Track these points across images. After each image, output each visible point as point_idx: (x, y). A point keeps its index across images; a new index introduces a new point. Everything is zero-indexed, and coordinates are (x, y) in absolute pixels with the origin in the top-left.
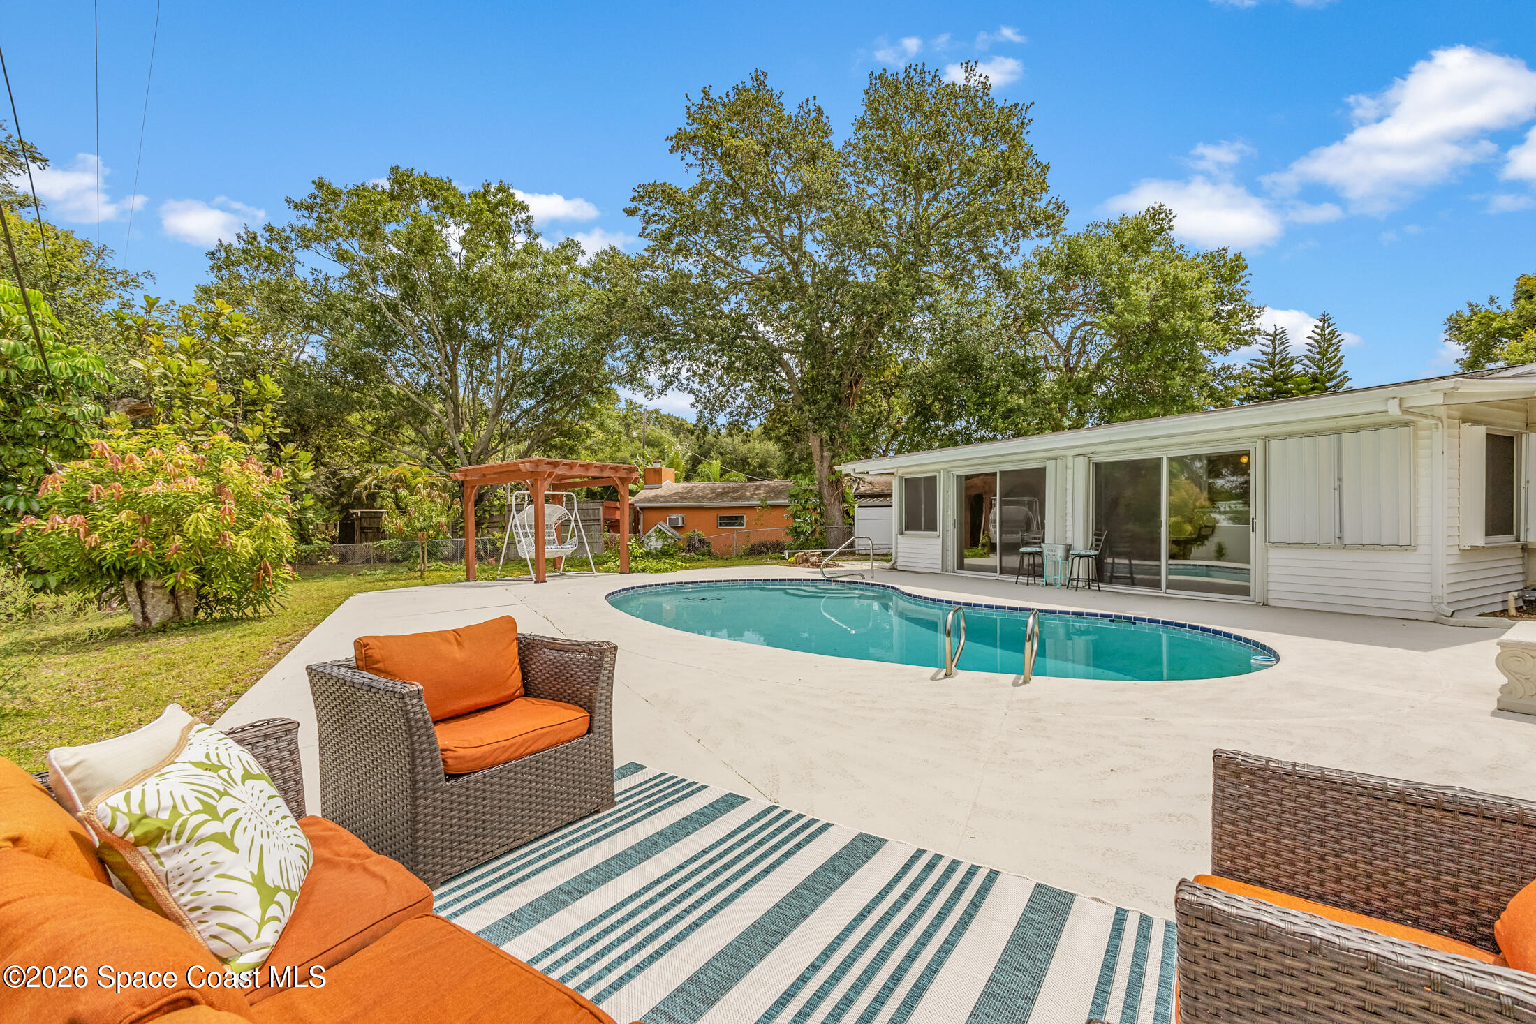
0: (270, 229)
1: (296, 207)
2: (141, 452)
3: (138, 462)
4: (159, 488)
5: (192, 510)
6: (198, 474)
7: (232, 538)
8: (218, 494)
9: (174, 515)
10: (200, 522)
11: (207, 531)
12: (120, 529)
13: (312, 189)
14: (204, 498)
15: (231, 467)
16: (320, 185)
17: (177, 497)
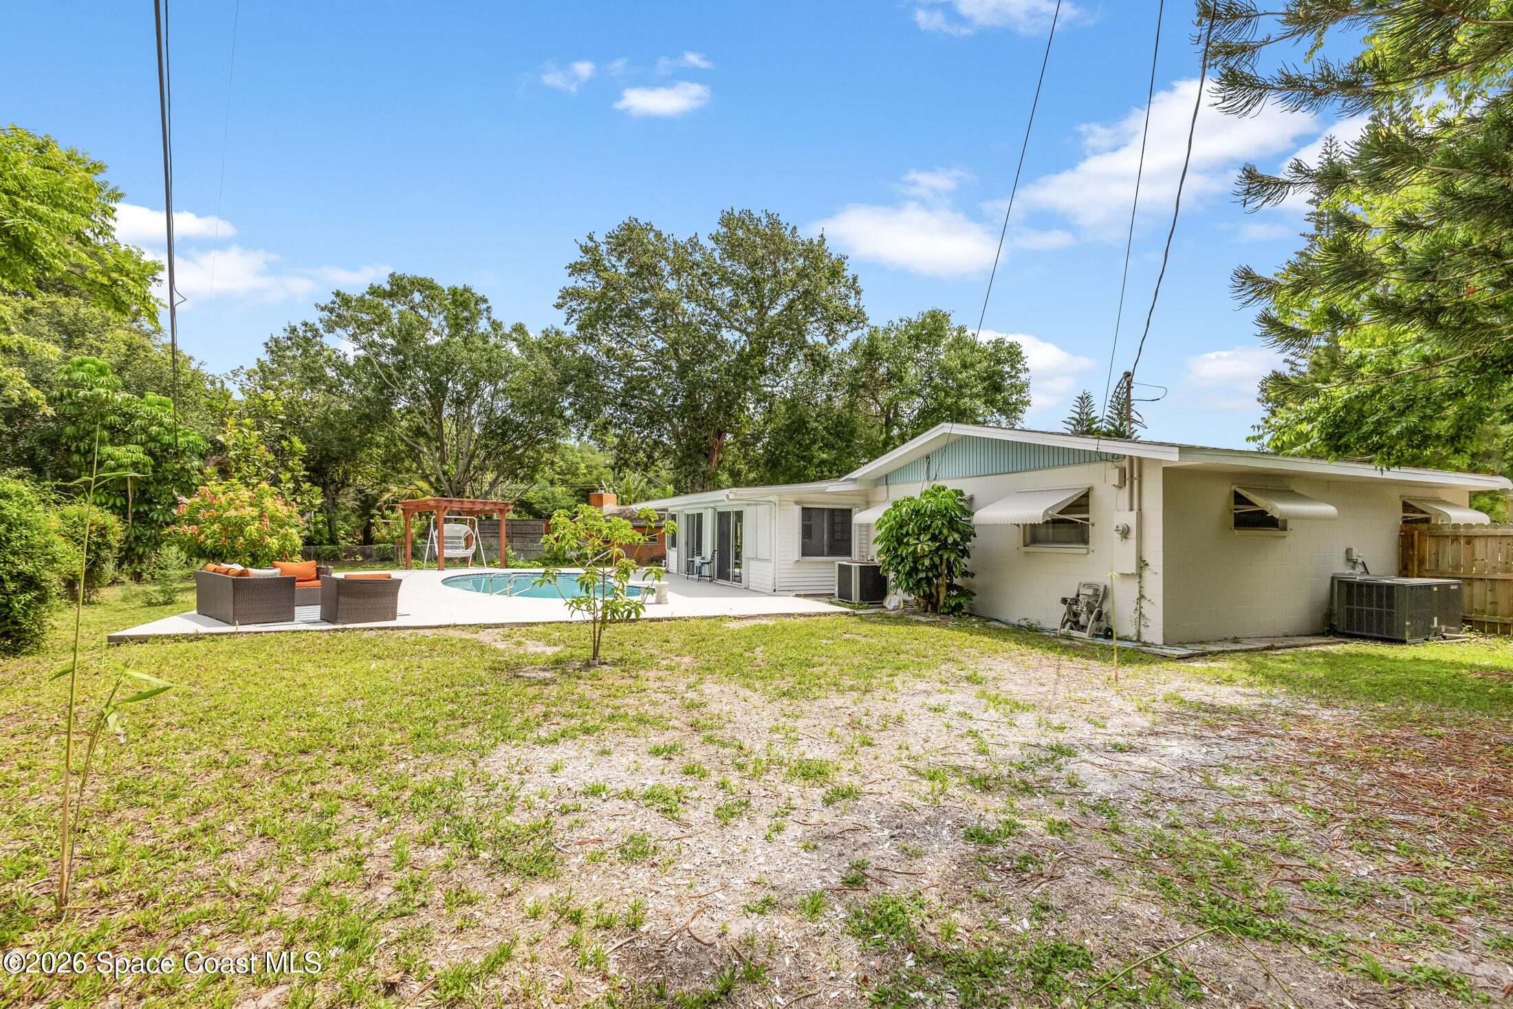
0: (305, 324)
1: (322, 309)
2: (224, 493)
3: (223, 500)
4: (232, 513)
5: (248, 524)
6: (251, 505)
7: (268, 539)
8: (261, 515)
9: (240, 526)
10: (252, 530)
11: (255, 535)
12: (214, 533)
13: (333, 297)
14: (253, 519)
15: (268, 502)
16: (338, 294)
17: (241, 518)
